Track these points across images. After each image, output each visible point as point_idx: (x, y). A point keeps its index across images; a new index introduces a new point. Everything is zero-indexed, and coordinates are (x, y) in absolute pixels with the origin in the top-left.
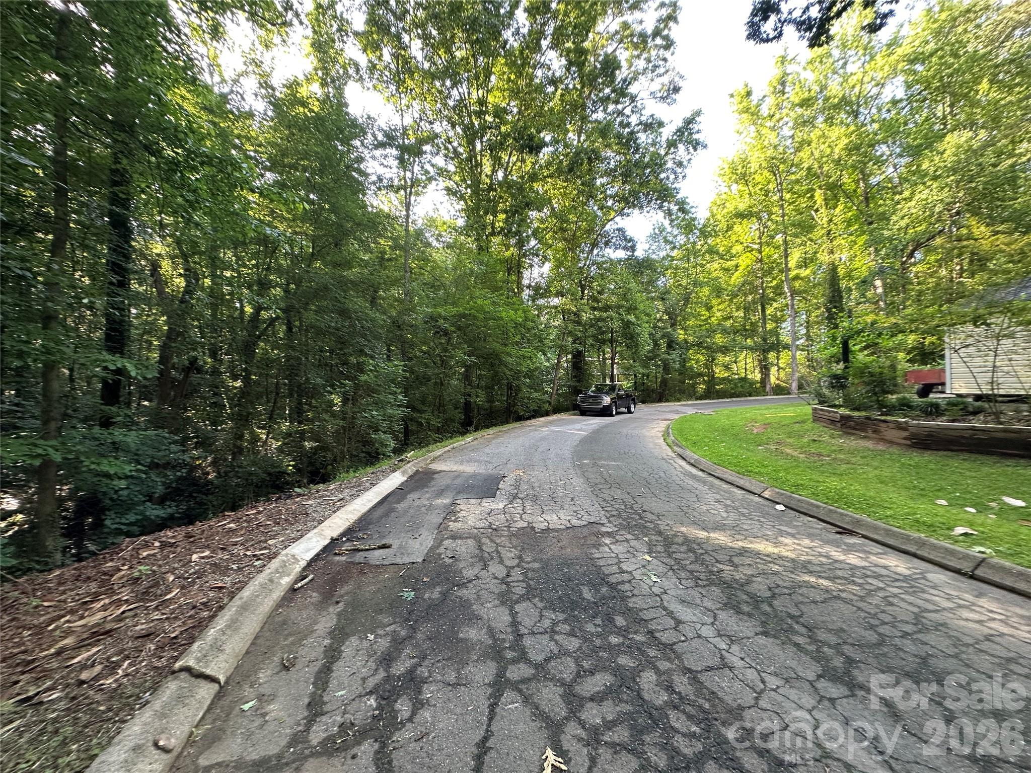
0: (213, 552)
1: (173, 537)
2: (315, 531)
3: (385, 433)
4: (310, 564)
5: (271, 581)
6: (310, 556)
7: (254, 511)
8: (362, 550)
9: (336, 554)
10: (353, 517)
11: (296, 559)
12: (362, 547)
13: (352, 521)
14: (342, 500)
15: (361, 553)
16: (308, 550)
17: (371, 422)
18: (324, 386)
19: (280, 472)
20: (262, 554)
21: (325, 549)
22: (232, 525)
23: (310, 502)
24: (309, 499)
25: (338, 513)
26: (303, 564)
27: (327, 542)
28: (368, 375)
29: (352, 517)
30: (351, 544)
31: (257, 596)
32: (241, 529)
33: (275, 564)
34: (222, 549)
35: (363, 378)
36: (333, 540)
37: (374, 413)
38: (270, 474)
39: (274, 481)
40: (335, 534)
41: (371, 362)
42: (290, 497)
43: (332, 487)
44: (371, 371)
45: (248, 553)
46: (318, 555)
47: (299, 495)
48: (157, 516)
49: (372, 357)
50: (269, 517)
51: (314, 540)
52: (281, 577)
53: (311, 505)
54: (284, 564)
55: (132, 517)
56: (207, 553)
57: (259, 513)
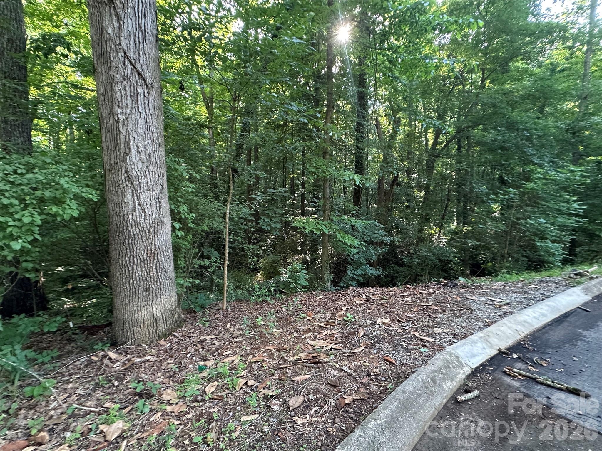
0: (392, 320)
1: (373, 295)
2: (480, 334)
3: (553, 242)
4: (474, 373)
5: (434, 381)
6: (475, 363)
7: (426, 292)
8: (542, 383)
9: (505, 372)
10: (525, 331)
11: (460, 362)
12: (542, 379)
13: (523, 335)
14: (508, 304)
15: (540, 387)
16: (474, 356)
17: (537, 229)
18: (488, 194)
19: (447, 260)
20: (428, 342)
21: (492, 360)
22: (409, 299)
23: (474, 298)
24: (472, 293)
25: (505, 320)
26: (467, 371)
27: (494, 352)
28: (535, 183)
29: (523, 329)
30: (524, 366)
31: (419, 395)
32: (415, 305)
33: (438, 360)
34: (398, 321)
35: (531, 185)
36: (501, 353)
37: (542, 220)
38: (440, 260)
39: (444, 266)
40: (504, 345)
41: (539, 170)
42: (455, 286)
43: (495, 286)
44: (539, 178)
45: (417, 335)
46: (483, 365)
47: (464, 286)
48: (372, 274)
49: (541, 166)
50: (437, 302)
51: (479, 345)
52: (443, 380)
53: (475, 301)
54: (447, 365)
55: (360, 272)
56: (387, 321)
57: (430, 294)
